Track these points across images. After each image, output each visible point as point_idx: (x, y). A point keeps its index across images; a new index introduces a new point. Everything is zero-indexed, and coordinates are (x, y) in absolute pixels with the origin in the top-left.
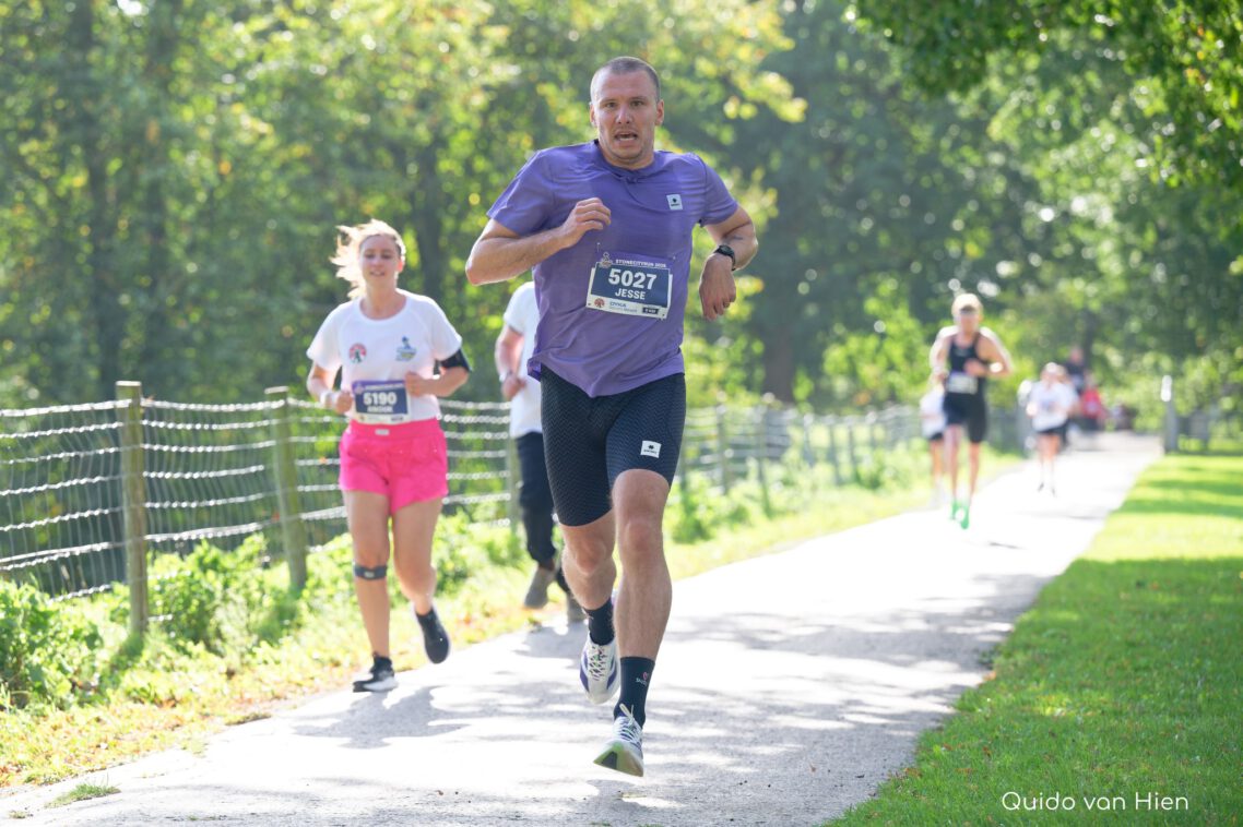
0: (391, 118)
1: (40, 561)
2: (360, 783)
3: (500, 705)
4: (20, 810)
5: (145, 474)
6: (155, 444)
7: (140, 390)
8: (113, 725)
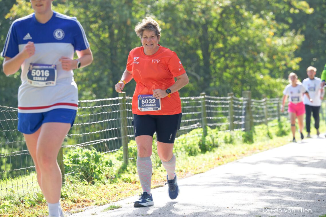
0: (195, 16)
1: (98, 143)
2: (189, 205)
3: (228, 183)
4: (94, 213)
5: (127, 118)
6: (130, 109)
7: (125, 94)
8: (119, 189)
